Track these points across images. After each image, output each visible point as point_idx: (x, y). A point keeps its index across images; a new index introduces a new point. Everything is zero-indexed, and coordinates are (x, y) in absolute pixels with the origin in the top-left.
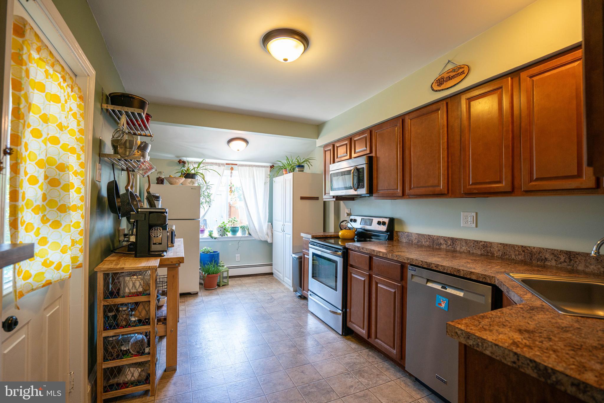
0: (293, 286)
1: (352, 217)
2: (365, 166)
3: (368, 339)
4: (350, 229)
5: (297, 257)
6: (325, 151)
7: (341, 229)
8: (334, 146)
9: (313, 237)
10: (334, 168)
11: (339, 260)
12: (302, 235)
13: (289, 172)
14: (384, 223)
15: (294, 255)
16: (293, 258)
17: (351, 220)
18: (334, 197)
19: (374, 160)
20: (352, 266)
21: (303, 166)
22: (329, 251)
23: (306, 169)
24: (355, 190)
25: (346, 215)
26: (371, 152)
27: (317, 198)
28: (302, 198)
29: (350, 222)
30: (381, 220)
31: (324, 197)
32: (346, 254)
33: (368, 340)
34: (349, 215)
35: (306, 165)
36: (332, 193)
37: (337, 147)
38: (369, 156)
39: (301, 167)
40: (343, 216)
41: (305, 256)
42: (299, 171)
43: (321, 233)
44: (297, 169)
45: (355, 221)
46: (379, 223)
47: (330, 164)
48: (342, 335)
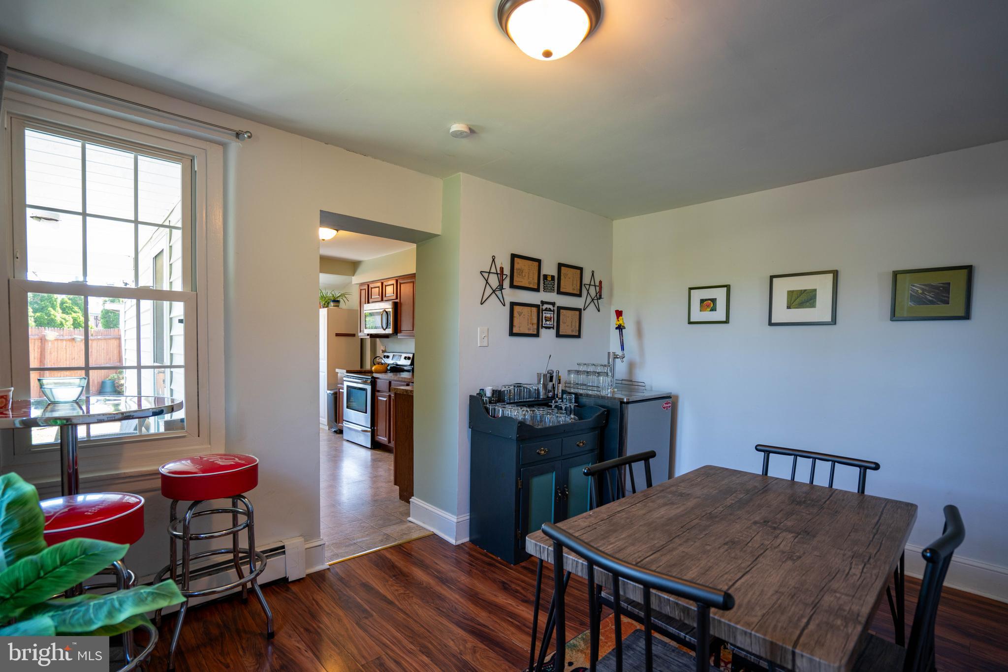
0: (328, 425)
1: (386, 354)
2: (390, 310)
3: (389, 443)
4: (382, 364)
5: (332, 392)
6: (361, 290)
7: (375, 365)
8: (382, 284)
9: (348, 372)
10: (368, 308)
11: (369, 388)
12: (337, 370)
13: (324, 307)
14: (409, 358)
15: (329, 392)
16: (328, 394)
17: (384, 357)
18: (368, 335)
19: (399, 305)
20: (379, 391)
21: (338, 301)
22: (360, 381)
23: (342, 304)
24: (385, 330)
25: (381, 352)
26: (397, 298)
27: (354, 335)
28: (337, 335)
29: (383, 359)
30: (407, 355)
31: (360, 334)
32: (374, 383)
33: (389, 445)
34: (384, 352)
35: (341, 301)
36: (367, 331)
37: (386, 286)
38: (395, 302)
39: (336, 301)
40: (379, 353)
41: (341, 390)
42: (334, 306)
43: (358, 368)
44: (332, 304)
45: (388, 357)
46: (405, 358)
47: (365, 304)
48: (371, 449)
